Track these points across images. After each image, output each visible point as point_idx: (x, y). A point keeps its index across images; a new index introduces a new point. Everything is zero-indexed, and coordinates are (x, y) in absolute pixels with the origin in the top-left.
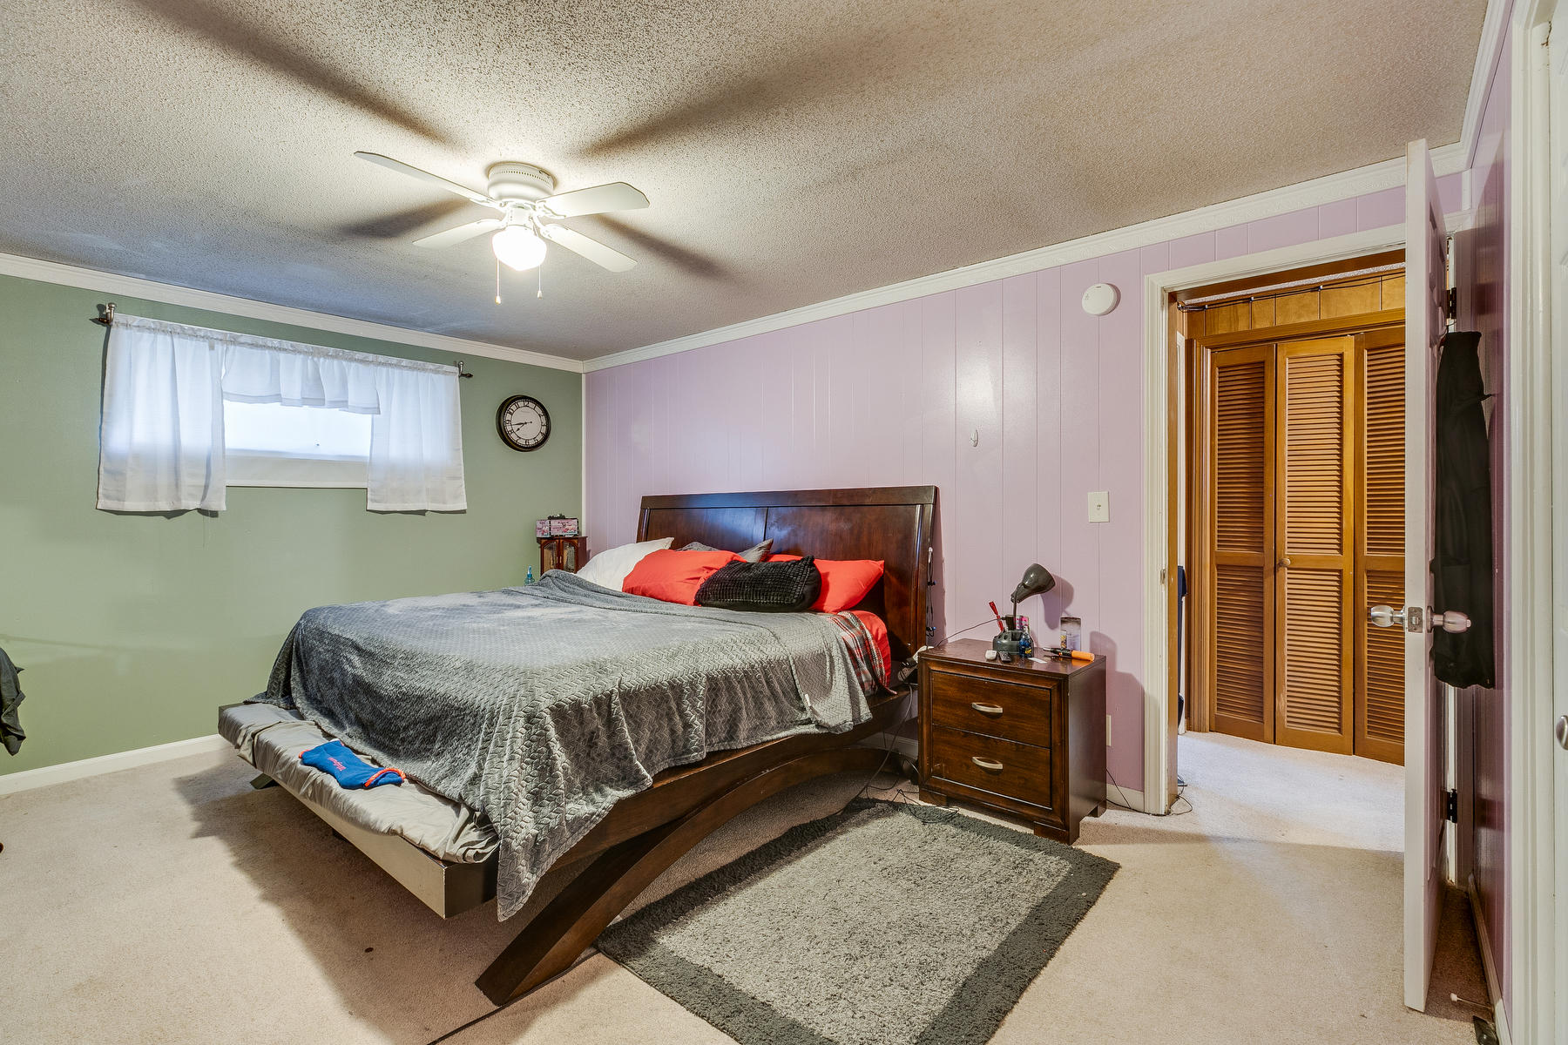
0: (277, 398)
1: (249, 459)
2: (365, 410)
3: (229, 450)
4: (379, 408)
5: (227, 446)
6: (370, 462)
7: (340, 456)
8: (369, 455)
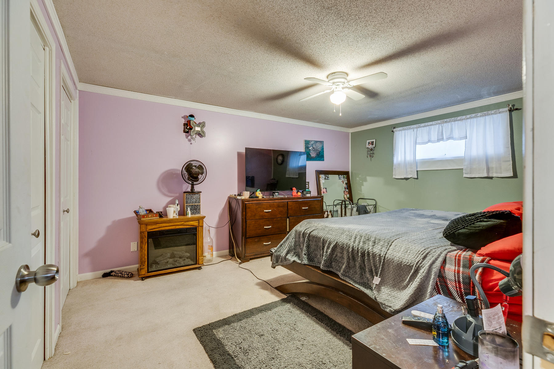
0: (429, 141)
1: (425, 162)
2: (461, 139)
3: (417, 160)
4: (467, 136)
5: (416, 159)
6: (464, 158)
7: (453, 157)
8: (464, 156)
